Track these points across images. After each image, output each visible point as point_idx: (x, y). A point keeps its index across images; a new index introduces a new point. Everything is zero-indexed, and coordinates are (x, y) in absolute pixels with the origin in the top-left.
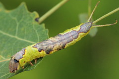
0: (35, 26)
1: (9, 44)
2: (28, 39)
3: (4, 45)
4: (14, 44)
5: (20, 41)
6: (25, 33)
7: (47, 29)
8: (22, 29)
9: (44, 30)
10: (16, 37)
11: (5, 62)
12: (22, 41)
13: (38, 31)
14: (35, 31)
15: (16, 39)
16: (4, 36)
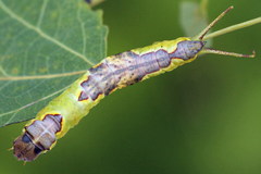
0: (82, 12)
1: (21, 44)
2: (61, 41)
3: (10, 41)
4: (31, 44)
5: (44, 39)
6: (59, 24)
7: (106, 27)
8: (54, 14)
9: (98, 27)
10: (38, 30)
11: (6, 82)
12: (49, 41)
13: (85, 27)
14: (79, 24)
15: (37, 35)
16: (13, 22)
